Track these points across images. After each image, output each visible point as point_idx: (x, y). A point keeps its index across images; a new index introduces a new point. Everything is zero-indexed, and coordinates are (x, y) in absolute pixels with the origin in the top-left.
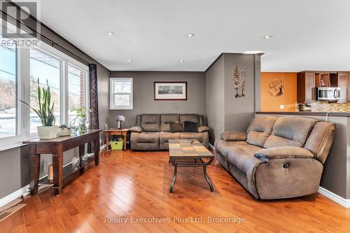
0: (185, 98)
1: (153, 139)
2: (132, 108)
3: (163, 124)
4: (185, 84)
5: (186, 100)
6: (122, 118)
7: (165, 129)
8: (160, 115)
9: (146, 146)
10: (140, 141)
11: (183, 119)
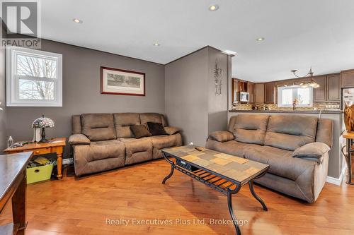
0: (143, 93)
1: (116, 151)
2: (60, 105)
3: (119, 127)
4: (143, 76)
5: (144, 95)
6: (48, 122)
7: (123, 135)
8: (113, 115)
9: (104, 164)
10: (94, 158)
11: (145, 120)
